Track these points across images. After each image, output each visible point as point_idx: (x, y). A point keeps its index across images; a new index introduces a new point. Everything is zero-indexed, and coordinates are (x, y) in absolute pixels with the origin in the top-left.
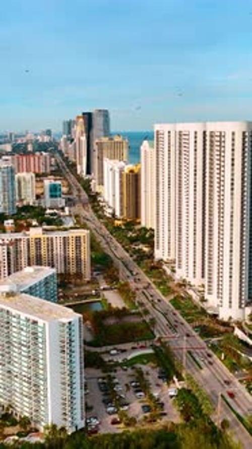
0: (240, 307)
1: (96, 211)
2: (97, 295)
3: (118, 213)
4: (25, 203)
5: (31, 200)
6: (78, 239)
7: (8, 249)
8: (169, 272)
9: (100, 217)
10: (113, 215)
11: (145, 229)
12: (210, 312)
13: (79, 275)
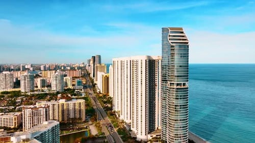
0: (146, 135)
1: (94, 91)
2: (86, 128)
3: (101, 92)
4: (68, 88)
5: (70, 87)
6: (80, 104)
7: (46, 109)
8: (117, 116)
9: (95, 93)
10: (100, 92)
11: (110, 98)
12: (132, 136)
13: (80, 119)
